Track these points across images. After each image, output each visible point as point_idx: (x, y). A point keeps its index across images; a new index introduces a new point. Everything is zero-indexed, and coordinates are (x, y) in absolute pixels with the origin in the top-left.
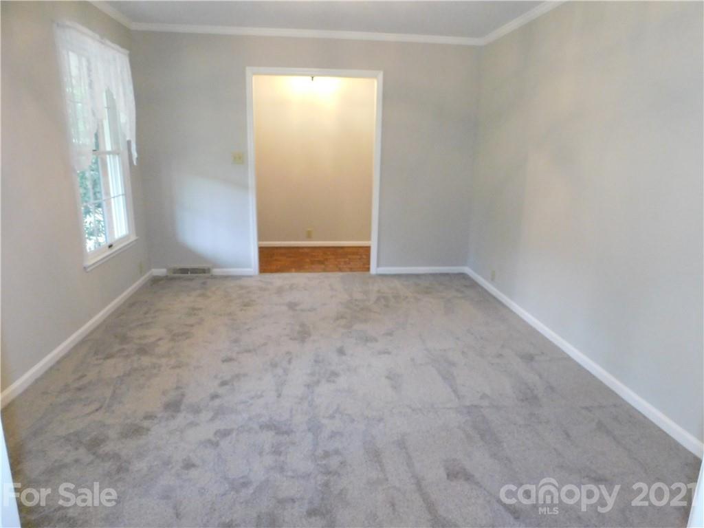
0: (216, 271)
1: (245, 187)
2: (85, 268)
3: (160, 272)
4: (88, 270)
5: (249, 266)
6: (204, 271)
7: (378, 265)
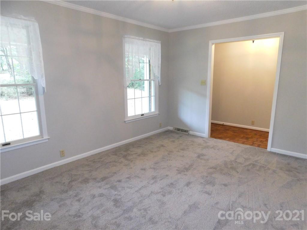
0: (191, 132)
1: (204, 96)
2: (125, 122)
3: (171, 128)
4: (126, 122)
5: (204, 133)
6: (186, 131)
7: (272, 147)
